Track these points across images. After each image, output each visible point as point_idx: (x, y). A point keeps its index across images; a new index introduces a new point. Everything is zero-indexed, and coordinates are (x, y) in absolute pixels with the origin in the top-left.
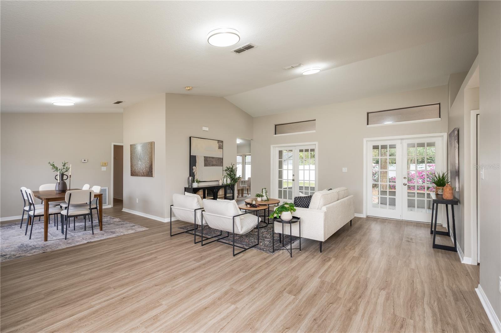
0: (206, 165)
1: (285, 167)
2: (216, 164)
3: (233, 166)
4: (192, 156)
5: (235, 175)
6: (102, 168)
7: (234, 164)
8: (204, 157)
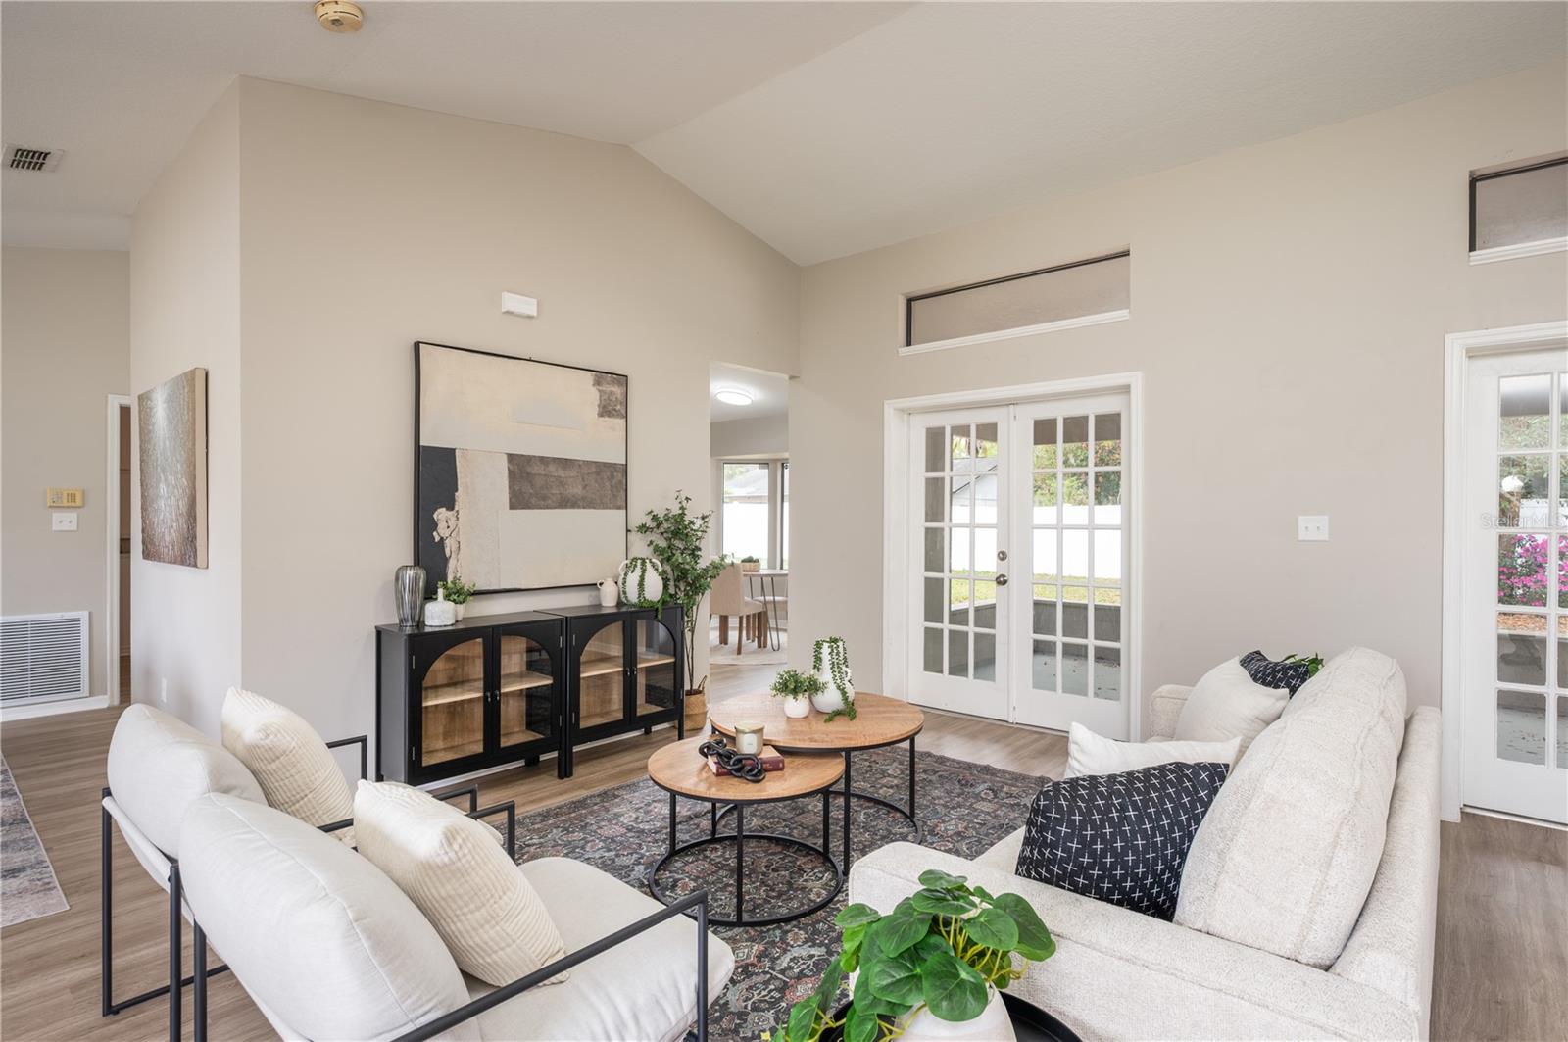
0: (518, 501)
1: (959, 512)
2: (583, 498)
3: (682, 508)
4: (424, 447)
5: (694, 552)
6: (56, 516)
7: (687, 499)
8: (511, 457)
